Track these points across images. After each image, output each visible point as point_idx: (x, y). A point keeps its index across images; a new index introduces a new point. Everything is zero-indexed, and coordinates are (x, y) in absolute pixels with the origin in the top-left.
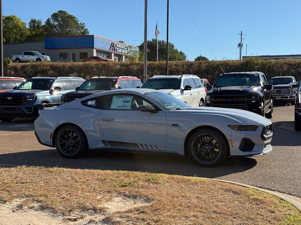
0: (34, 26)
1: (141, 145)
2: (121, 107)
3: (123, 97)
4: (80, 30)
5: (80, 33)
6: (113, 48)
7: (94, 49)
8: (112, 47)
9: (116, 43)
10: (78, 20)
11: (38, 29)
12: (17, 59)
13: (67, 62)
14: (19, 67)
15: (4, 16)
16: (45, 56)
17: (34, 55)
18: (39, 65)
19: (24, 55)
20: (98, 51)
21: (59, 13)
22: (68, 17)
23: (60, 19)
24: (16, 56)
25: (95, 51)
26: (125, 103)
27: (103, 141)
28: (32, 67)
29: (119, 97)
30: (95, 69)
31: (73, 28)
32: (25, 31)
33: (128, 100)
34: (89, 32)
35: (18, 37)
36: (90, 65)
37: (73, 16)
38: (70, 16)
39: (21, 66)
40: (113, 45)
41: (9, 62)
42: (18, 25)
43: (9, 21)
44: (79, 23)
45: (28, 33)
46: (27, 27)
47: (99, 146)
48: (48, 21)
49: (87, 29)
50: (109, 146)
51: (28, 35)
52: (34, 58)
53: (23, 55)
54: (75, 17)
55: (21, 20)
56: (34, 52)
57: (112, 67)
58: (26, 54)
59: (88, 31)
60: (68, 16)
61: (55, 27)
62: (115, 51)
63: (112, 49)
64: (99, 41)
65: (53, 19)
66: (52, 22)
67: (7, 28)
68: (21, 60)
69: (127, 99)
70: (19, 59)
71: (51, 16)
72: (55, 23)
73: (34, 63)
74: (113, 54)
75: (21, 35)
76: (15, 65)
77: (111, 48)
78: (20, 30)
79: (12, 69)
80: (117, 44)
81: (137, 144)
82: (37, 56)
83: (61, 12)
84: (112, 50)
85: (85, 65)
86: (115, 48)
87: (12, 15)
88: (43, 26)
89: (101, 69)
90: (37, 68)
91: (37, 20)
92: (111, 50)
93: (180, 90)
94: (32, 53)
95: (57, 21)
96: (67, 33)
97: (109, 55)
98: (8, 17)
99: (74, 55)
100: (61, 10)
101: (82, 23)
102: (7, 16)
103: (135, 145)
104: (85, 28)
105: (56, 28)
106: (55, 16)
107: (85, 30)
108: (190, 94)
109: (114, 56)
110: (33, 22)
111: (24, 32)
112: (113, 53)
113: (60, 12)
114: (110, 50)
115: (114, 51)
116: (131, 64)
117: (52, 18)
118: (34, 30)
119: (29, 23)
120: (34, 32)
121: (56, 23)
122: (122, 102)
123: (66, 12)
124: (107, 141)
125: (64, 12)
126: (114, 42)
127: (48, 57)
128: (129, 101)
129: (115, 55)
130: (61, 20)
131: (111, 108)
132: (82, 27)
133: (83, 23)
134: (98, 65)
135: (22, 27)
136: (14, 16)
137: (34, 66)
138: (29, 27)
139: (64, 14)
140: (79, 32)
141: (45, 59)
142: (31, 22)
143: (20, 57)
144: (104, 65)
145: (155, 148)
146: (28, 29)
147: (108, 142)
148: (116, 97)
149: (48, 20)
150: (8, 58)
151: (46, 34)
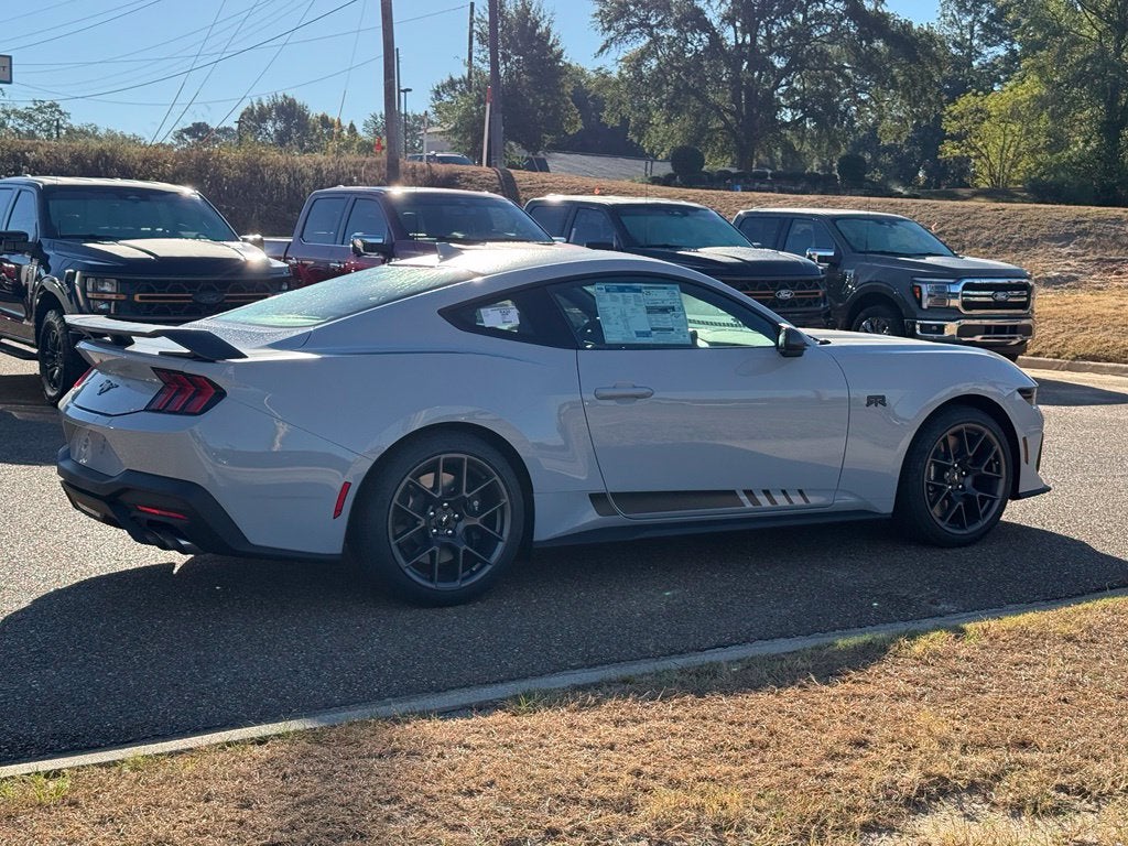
1: (749, 493)
2: (647, 334)
3: (639, 291)
26: (660, 317)
27: (595, 497)
29: (621, 290)
33: (667, 304)
50: (621, 518)
81: (732, 491)
122: (642, 309)
124: (612, 494)
128: (671, 308)
145: (798, 501)
147: (618, 496)
148: (607, 291)
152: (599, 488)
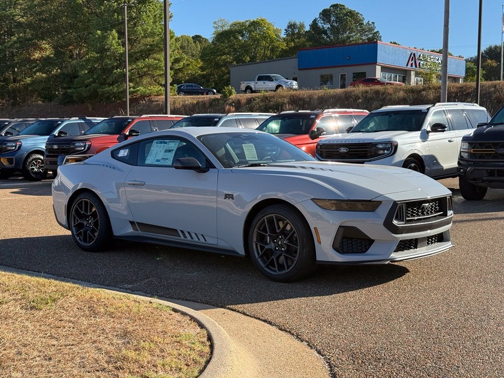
0: (293, 34)
1: (183, 232)
2: (159, 161)
3: (166, 143)
4: (366, 35)
5: (365, 40)
6: (413, 62)
7: (377, 66)
8: (412, 60)
9: (418, 52)
10: (363, 18)
11: (299, 38)
12: (248, 88)
13: (317, 90)
14: (243, 101)
15: (247, 21)
16: (289, 81)
17: (273, 81)
18: (273, 97)
19: (258, 80)
20: (385, 69)
21: (332, 8)
22: (346, 15)
23: (333, 18)
24: (246, 83)
25: (378, 68)
26: (167, 154)
27: (132, 223)
28: (262, 101)
30: (360, 100)
31: (355, 32)
32: (278, 43)
34: (381, 37)
35: (268, 53)
36: (353, 94)
37: (355, 11)
38: (350, 12)
39: (247, 99)
40: (413, 57)
41: (231, 93)
42: (268, 33)
43: (254, 27)
44: (365, 22)
45: (284, 46)
46: (283, 35)
47: (128, 232)
48: (314, 25)
49: (378, 32)
50: (140, 233)
51: (282, 49)
52: (272, 85)
53: (256, 81)
54: (358, 13)
55: (273, 26)
56: (273, 75)
57: (391, 95)
58: (260, 79)
59: (380, 35)
60: (347, 13)
61: (325, 32)
62: (418, 66)
63: (412, 64)
64: (388, 52)
65: (323, 20)
66: (320, 24)
67: (252, 40)
68: (253, 89)
69: (171, 146)
70: (251, 89)
71: (320, 15)
72: (325, 26)
73: (267, 93)
74: (413, 73)
75: (273, 50)
76: (239, 97)
77: (410, 62)
78: (272, 41)
79: (233, 104)
80: (422, 55)
81: (176, 230)
82: (277, 82)
83: (335, 6)
84: (412, 66)
85: (346, 93)
86: (418, 62)
87: (260, 18)
88: (307, 31)
89: (372, 99)
90: (269, 102)
91: (298, 23)
92: (409, 66)
93: (420, 132)
94: (269, 76)
95: (329, 21)
96: (344, 41)
97: (404, 75)
98: (254, 22)
99: (343, 77)
100: (335, 3)
101: (370, 23)
102: (252, 21)
103: (174, 231)
104: (375, 31)
105: (326, 34)
106: (325, 14)
107: (374, 33)
108: (447, 140)
109: (416, 76)
110: (292, 26)
111: (276, 44)
112: (413, 71)
113: (333, 6)
114: (407, 65)
115: (416, 66)
116: (424, 90)
117: (321, 18)
118: (293, 40)
119: (286, 30)
120: (293, 44)
121: (327, 26)
122: (163, 151)
123: (343, 6)
124: (137, 222)
125: (341, 5)
126: (415, 52)
127: (295, 83)
128: (172, 150)
129: (417, 74)
130: (335, 21)
131: (147, 162)
132: (371, 30)
133: (372, 23)
134: (366, 92)
135: (274, 36)
136: (263, 20)
137: (266, 98)
138: (285, 36)
139: (340, 9)
140: (364, 38)
141: (289, 85)
142: (288, 27)
143: (252, 85)
144: (377, 92)
145: (202, 240)
146: (284, 39)
147: (139, 224)
148: (157, 143)
149: (315, 21)
150: (230, 87)
151: (310, 44)
152: (132, 220)
